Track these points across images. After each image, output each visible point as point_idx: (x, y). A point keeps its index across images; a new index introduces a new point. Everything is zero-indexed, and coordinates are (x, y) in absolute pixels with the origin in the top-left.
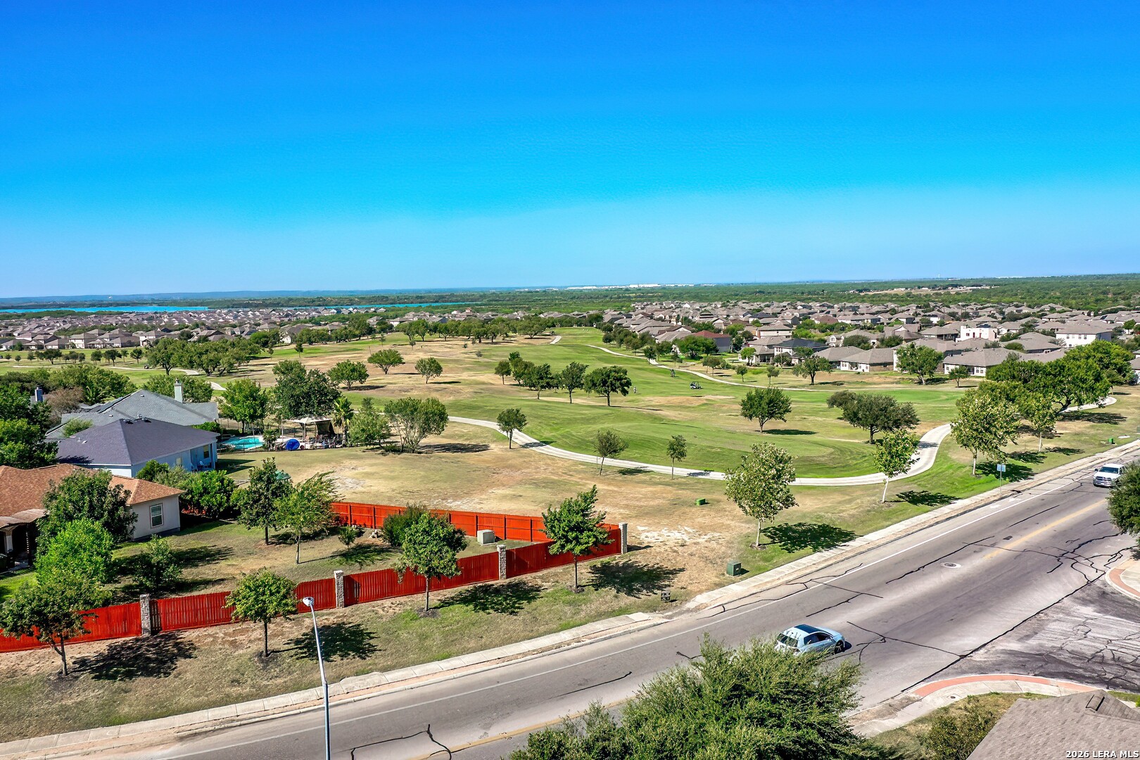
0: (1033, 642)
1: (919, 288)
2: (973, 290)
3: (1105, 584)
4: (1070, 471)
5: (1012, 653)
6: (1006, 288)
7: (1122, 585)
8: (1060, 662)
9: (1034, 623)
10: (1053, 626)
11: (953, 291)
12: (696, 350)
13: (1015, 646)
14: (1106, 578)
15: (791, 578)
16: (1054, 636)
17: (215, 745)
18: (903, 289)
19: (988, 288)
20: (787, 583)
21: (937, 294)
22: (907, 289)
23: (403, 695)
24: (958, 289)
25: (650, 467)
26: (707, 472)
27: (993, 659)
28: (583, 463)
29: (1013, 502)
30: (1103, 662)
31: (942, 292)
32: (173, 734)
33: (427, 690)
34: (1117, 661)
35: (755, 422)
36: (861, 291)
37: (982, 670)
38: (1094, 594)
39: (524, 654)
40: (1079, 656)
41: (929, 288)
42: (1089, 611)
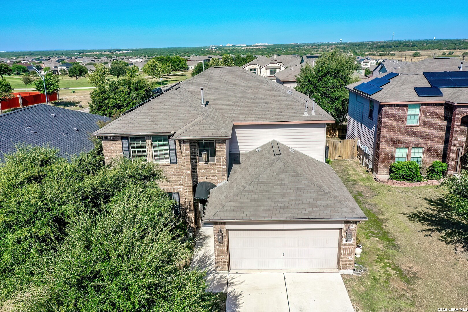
1: (105, 52)
2: (126, 52)
6: (138, 52)
11: (119, 53)
12: (19, 71)
18: (98, 52)
19: (131, 51)
21: (112, 54)
22: (99, 52)
24: (120, 52)
26: (67, 88)
31: (114, 53)
36: (80, 53)
41: (109, 52)
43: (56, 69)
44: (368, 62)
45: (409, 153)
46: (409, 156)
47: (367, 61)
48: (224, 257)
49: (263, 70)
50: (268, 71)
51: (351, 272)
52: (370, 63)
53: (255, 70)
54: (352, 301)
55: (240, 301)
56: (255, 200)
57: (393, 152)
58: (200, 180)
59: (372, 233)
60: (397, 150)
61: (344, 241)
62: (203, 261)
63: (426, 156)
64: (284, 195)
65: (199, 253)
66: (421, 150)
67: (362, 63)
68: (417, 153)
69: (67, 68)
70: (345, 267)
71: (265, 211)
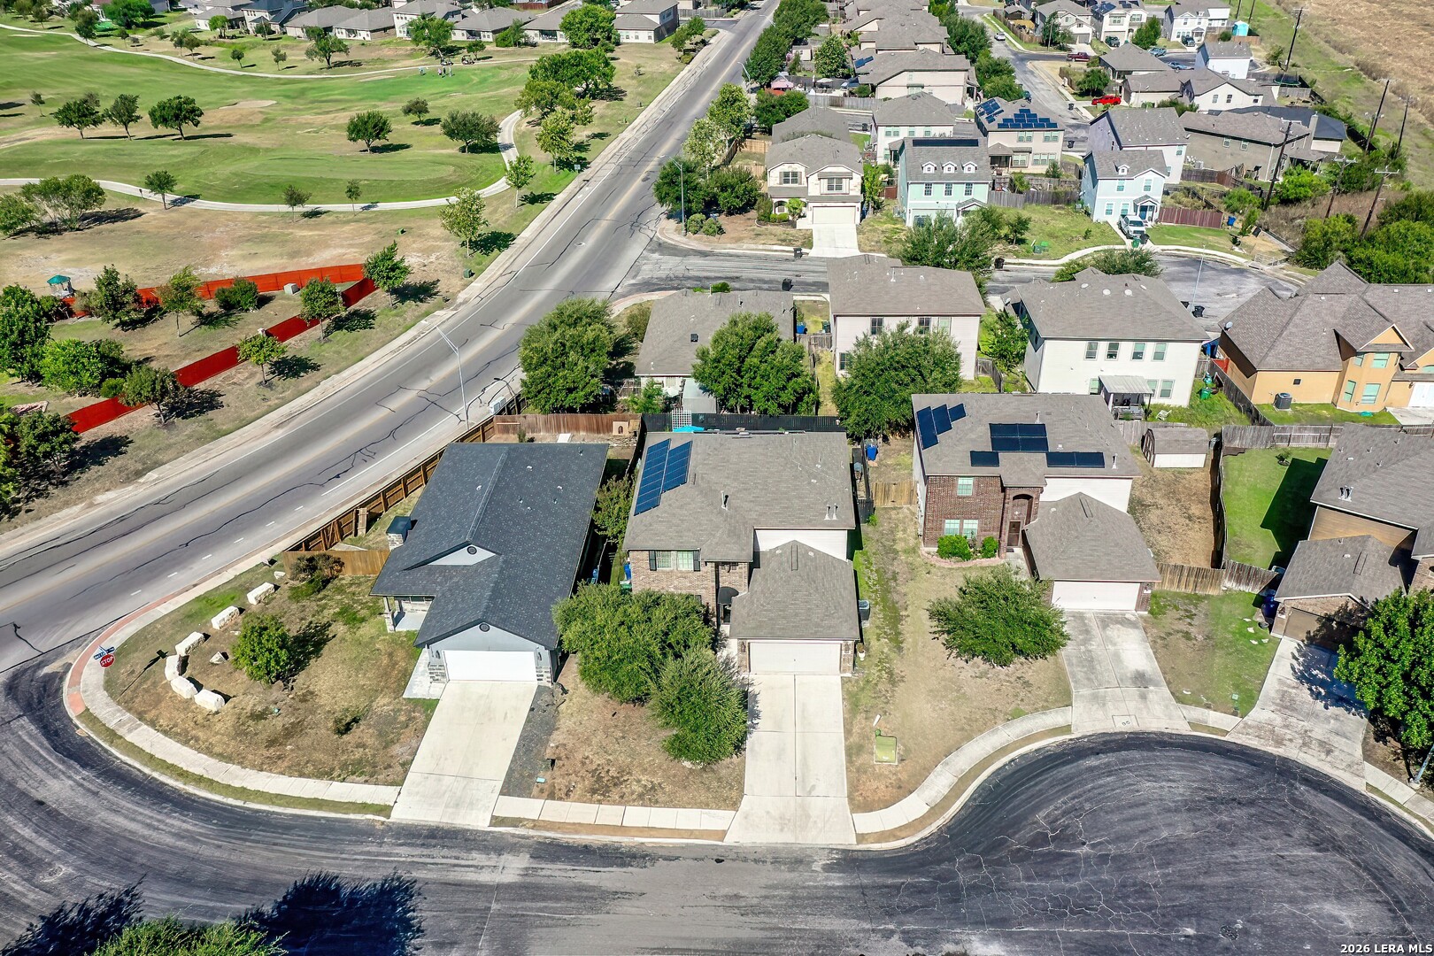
0: (639, 278)
3: (658, 238)
4: (610, 156)
5: (633, 285)
7: (666, 237)
8: (654, 284)
9: (634, 269)
10: (644, 267)
13: (633, 281)
14: (658, 234)
15: (501, 271)
16: (647, 272)
17: (301, 423)
20: (501, 275)
23: (381, 369)
25: (324, 207)
26: (374, 204)
27: (626, 290)
28: (263, 214)
29: (589, 190)
30: (671, 280)
32: (269, 427)
33: (373, 374)
34: (677, 277)
35: (362, 143)
37: (624, 296)
38: (654, 245)
39: (403, 346)
40: (660, 279)
42: (656, 256)
43: (239, 14)
44: (1124, 16)
45: (962, 524)
46: (961, 528)
47: (1122, 11)
48: (745, 663)
49: (813, 179)
50: (825, 183)
51: (850, 675)
52: (1128, 17)
53: (795, 174)
54: (844, 699)
55: (758, 698)
56: (771, 619)
57: (942, 523)
58: (721, 585)
59: (885, 633)
60: (947, 521)
61: (843, 652)
62: (727, 663)
63: (982, 529)
64: (796, 615)
65: (723, 654)
66: (977, 521)
67: (1106, 17)
68: (972, 525)
69: (271, 13)
70: (844, 671)
71: (780, 629)
